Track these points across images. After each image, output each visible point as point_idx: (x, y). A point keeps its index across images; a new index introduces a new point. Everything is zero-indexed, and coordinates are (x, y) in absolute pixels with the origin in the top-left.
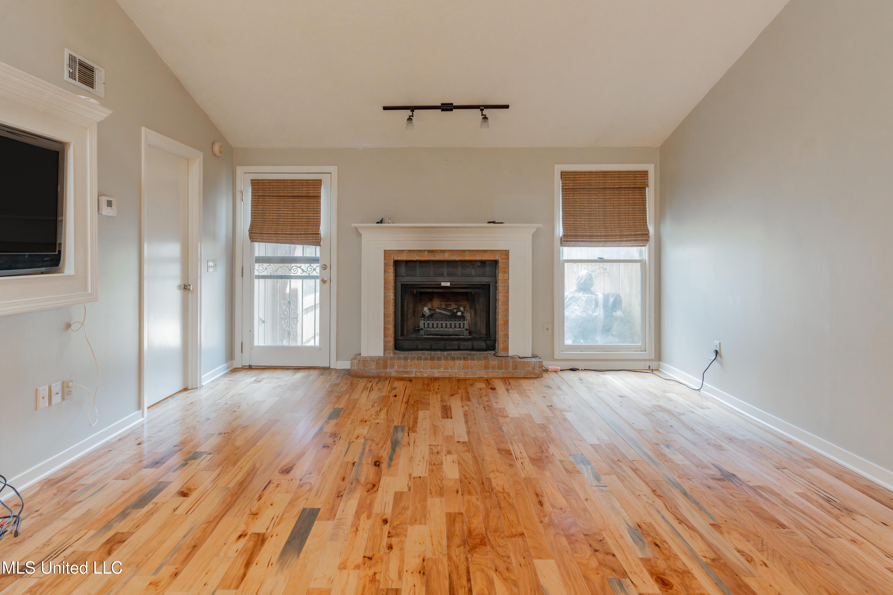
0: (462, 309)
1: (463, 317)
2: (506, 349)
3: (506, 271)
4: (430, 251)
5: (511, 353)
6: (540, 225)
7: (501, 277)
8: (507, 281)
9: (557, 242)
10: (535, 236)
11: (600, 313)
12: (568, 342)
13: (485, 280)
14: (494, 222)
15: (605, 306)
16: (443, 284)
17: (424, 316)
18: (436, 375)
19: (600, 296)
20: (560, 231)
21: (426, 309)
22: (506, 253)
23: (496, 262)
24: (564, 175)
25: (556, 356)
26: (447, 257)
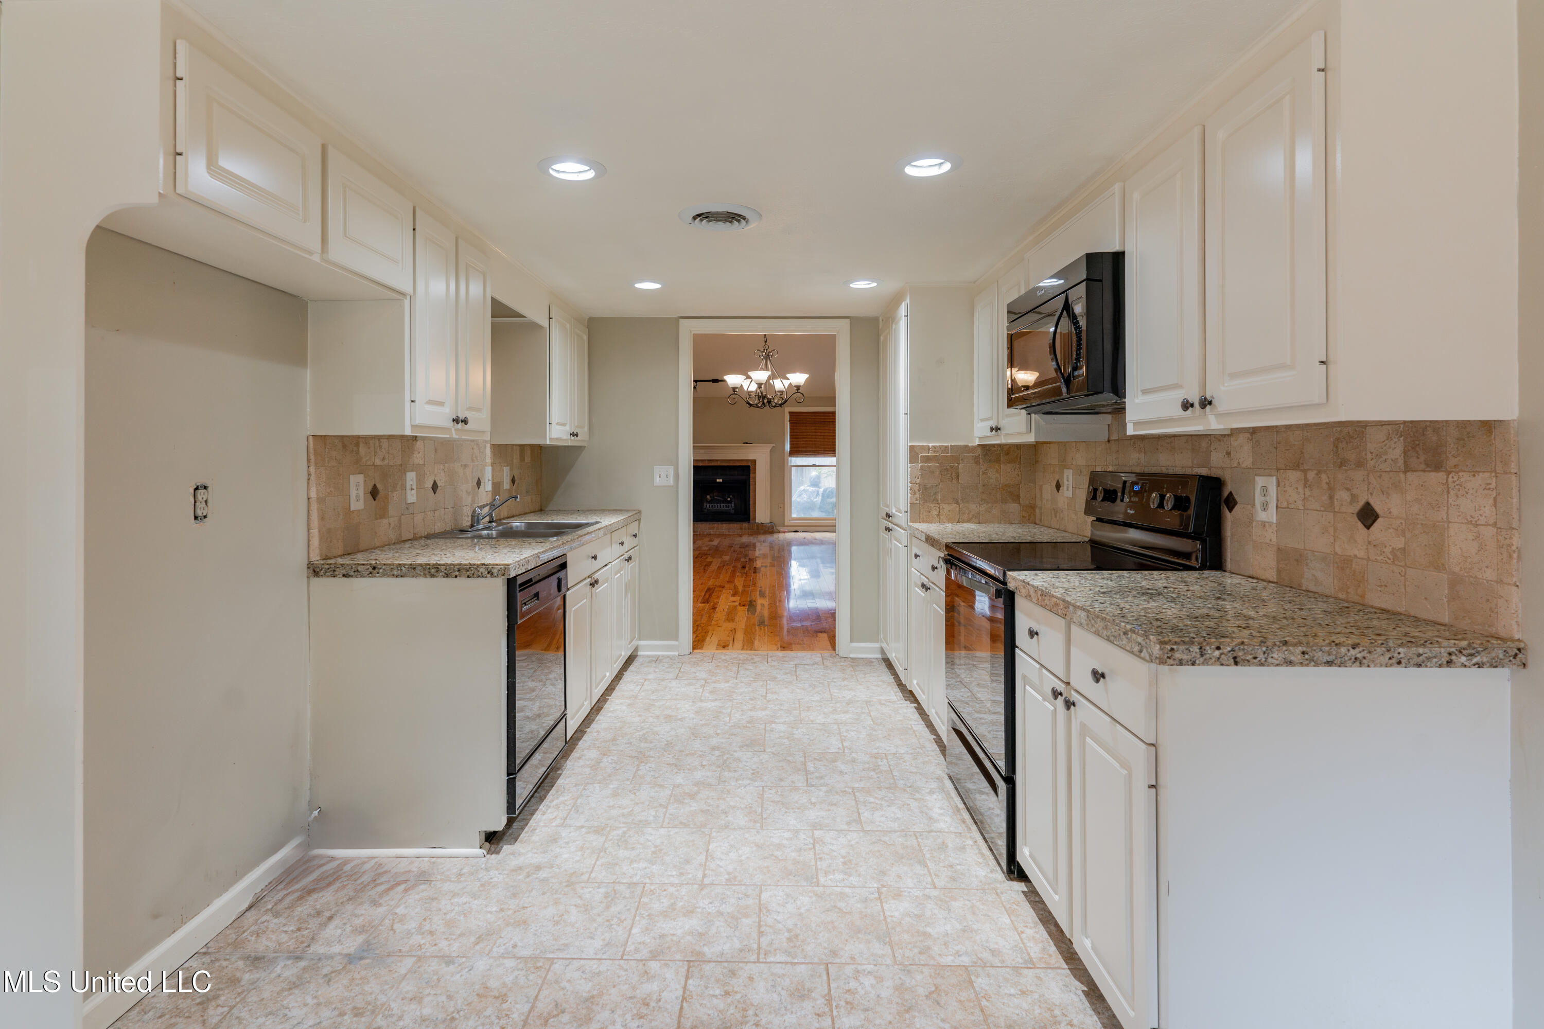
0: (731, 496)
1: (730, 502)
2: (755, 519)
3: (755, 473)
4: (708, 460)
5: (757, 521)
6: (774, 445)
7: (752, 475)
8: (755, 478)
9: (787, 455)
10: (772, 451)
11: (819, 499)
12: (794, 516)
13: (744, 477)
14: (747, 443)
15: (823, 496)
16: (718, 480)
17: (707, 501)
18: (712, 533)
19: (821, 490)
20: (788, 447)
21: (708, 497)
22: (754, 461)
23: (749, 466)
24: (791, 413)
25: (786, 524)
26: (719, 464)
